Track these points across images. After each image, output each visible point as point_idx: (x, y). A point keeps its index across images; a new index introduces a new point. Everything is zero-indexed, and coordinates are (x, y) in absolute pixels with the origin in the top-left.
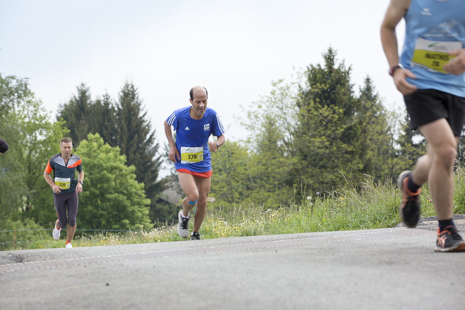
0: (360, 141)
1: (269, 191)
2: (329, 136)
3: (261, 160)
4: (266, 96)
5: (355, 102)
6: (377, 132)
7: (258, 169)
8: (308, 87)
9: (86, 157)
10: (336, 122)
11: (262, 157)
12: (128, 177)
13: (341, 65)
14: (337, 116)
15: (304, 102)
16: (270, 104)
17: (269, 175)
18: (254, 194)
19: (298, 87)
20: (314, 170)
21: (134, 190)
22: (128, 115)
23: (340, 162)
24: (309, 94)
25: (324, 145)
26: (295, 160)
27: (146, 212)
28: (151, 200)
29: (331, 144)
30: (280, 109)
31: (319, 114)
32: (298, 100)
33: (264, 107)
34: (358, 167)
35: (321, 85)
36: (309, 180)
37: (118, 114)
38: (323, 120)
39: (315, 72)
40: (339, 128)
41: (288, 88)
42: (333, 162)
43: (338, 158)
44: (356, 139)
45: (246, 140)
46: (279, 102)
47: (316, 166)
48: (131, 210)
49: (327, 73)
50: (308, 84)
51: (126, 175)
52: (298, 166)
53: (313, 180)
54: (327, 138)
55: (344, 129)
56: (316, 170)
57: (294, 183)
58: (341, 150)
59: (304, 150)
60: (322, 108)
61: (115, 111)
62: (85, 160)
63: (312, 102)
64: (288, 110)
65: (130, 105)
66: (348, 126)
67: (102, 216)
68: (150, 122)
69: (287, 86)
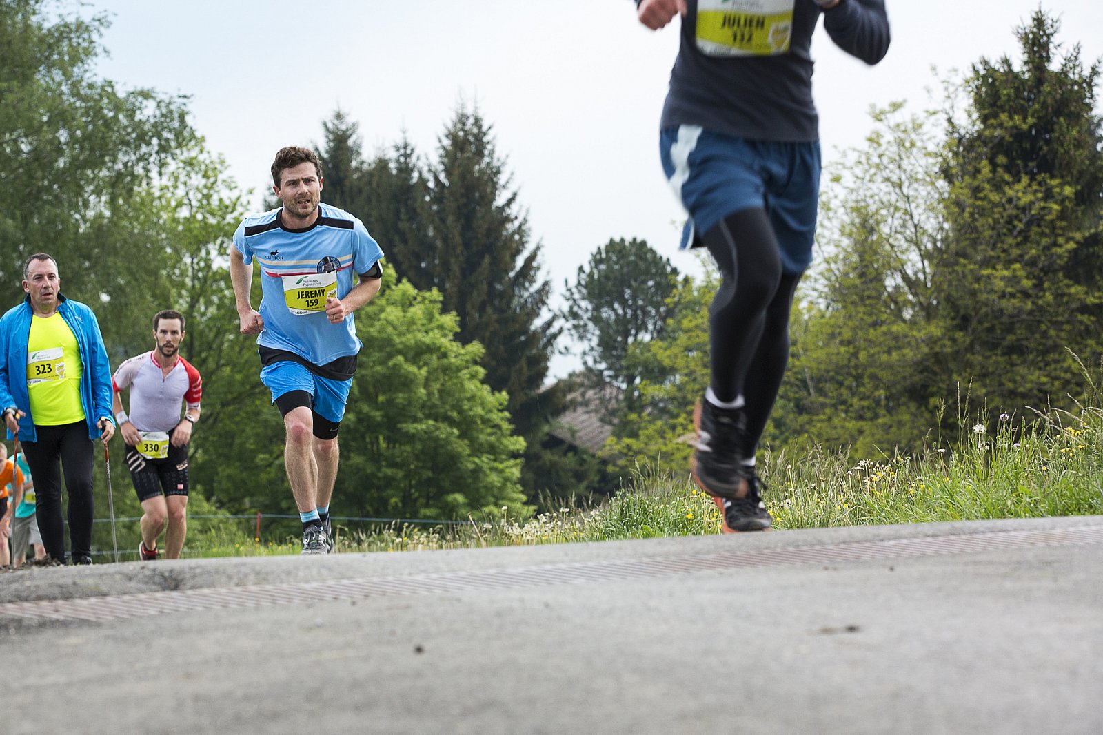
1: (861, 418)
2: (1033, 263)
3: (838, 330)
4: (854, 150)
7: (828, 354)
8: (973, 124)
10: (1052, 221)
11: (841, 320)
12: (464, 374)
13: (1068, 60)
14: (1056, 207)
15: (962, 166)
16: (866, 171)
17: (860, 371)
18: (819, 425)
19: (946, 124)
20: (989, 357)
21: (479, 411)
22: (464, 201)
23: (1063, 335)
24: (977, 143)
25: (1018, 288)
26: (935, 329)
27: (513, 473)
28: (526, 440)
29: (1039, 286)
30: (893, 184)
31: (1004, 200)
32: (946, 161)
35: (1011, 118)
37: (438, 199)
38: (1016, 217)
39: (994, 80)
40: (1061, 240)
41: (917, 127)
42: (1045, 335)
43: (1058, 325)
46: (891, 166)
47: (993, 346)
48: (471, 466)
49: (1030, 83)
50: (975, 116)
51: (459, 369)
52: (944, 346)
53: (985, 386)
54: (1028, 268)
55: (1077, 243)
56: (994, 358)
57: (933, 395)
58: (1067, 303)
59: (960, 303)
60: (1013, 183)
61: (428, 188)
63: (985, 165)
64: (916, 190)
65: (472, 173)
66: (1087, 234)
67: (389, 482)
68: (525, 220)
69: (913, 121)
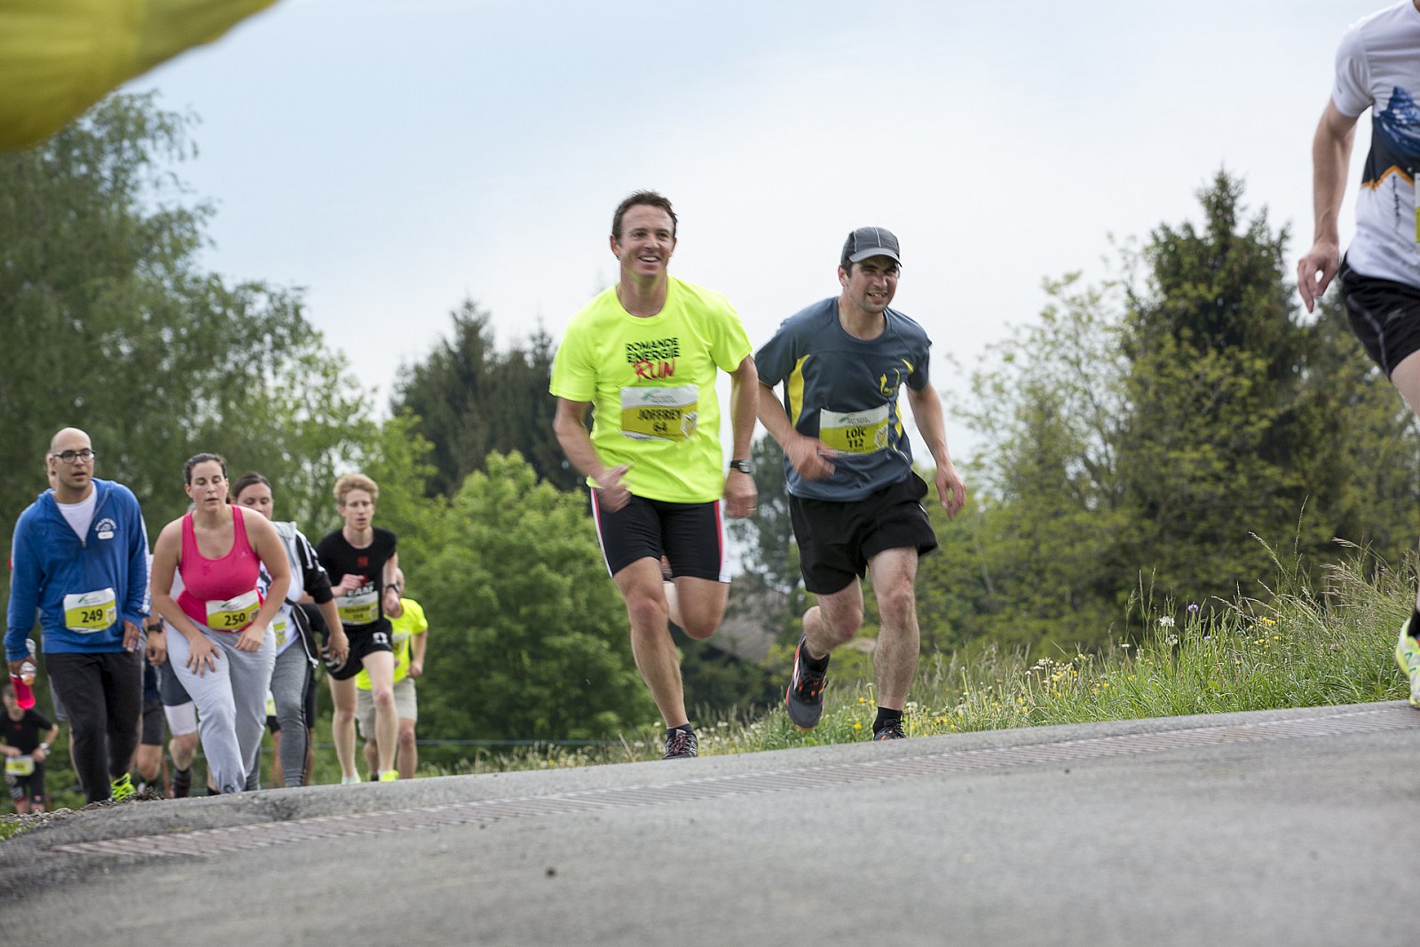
0: (1319, 457)
1: (1045, 616)
2: (1224, 443)
3: (1016, 522)
4: (1027, 326)
5: (1301, 337)
6: (1373, 429)
7: (1007, 549)
8: (1155, 295)
9: (483, 523)
10: (1243, 399)
11: (1019, 512)
13: (1255, 224)
14: (1246, 382)
15: (1144, 341)
16: (1041, 349)
17: (1042, 565)
18: (999, 625)
19: (1125, 296)
20: (1180, 547)
23: (1260, 521)
24: (1160, 316)
25: (1209, 470)
26: (1121, 518)
29: (1231, 468)
30: (1072, 363)
31: (1191, 376)
32: (1127, 336)
33: (1022, 359)
34: (1316, 536)
35: (1195, 287)
36: (1166, 578)
38: (1205, 395)
39: (1176, 247)
40: (1253, 418)
41: (1094, 300)
42: (1239, 521)
43: (1252, 510)
44: (1306, 450)
45: (968, 460)
46: (1068, 343)
47: (1184, 535)
48: (623, 682)
49: (1213, 251)
50: (1157, 286)
52: (1130, 536)
53: (1176, 577)
54: (1219, 450)
55: (1272, 420)
56: (1185, 548)
57: (1120, 589)
58: (1262, 487)
59: (1148, 489)
60: (1200, 357)
62: (480, 533)
63: (1169, 339)
64: (1095, 368)
66: (1282, 410)
67: (535, 702)
69: (1090, 294)
